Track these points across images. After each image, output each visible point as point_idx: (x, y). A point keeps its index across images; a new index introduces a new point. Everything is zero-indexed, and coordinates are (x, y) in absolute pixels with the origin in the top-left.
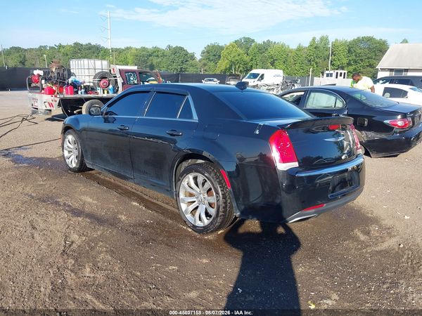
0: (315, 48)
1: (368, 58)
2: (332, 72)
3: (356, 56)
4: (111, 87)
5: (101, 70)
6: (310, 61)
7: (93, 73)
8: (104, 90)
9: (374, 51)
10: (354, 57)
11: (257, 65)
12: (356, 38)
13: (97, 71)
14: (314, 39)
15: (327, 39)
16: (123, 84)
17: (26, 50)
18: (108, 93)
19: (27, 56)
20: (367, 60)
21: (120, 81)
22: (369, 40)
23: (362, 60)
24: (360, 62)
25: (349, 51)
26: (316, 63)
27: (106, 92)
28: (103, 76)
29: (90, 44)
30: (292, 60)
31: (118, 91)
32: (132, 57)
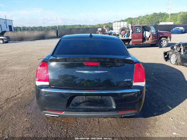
4: (126, 34)
5: (123, 27)
7: (119, 28)
8: (122, 36)
13: (121, 27)
16: (132, 33)
17: (133, 19)
18: (124, 37)
19: (133, 21)
21: (131, 31)
27: (123, 36)
28: (123, 29)
29: (161, 13)
31: (129, 36)
32: (180, 17)
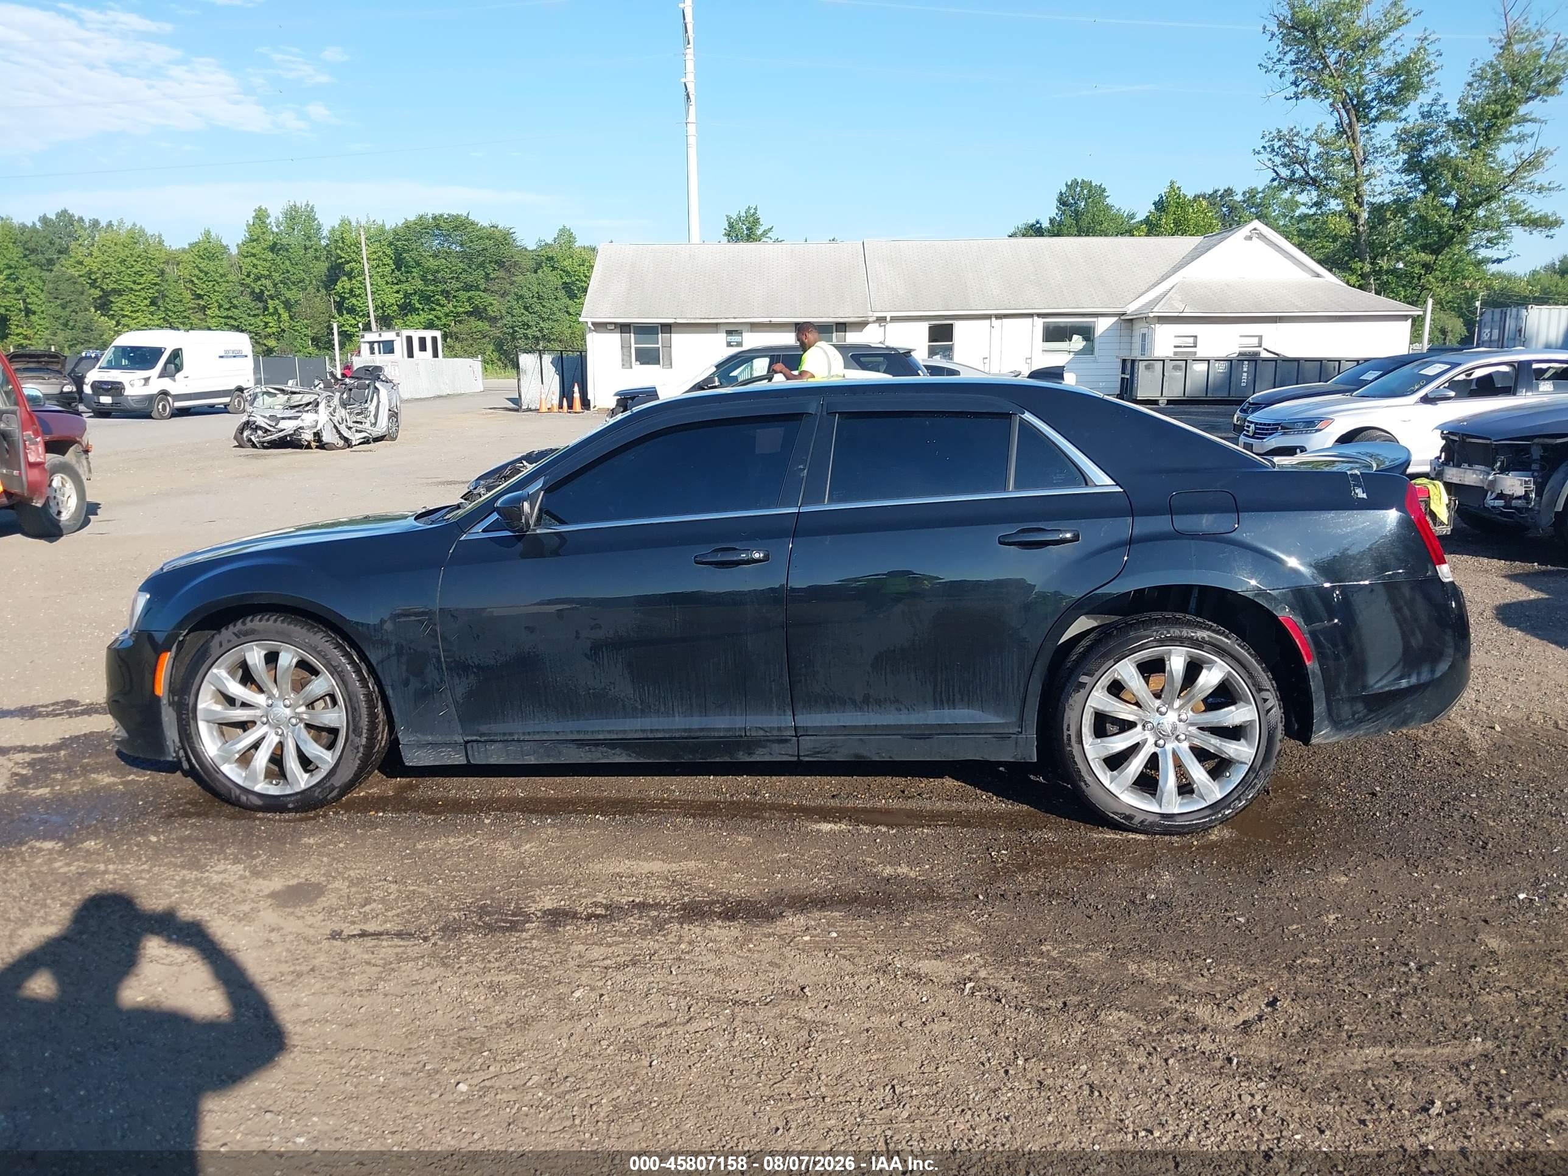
0: (273, 248)
1: (468, 288)
2: (388, 336)
3: (424, 279)
6: (259, 297)
9: (482, 265)
10: (419, 284)
11: (28, 312)
12: (412, 218)
14: (261, 216)
15: (310, 216)
20: (463, 295)
22: (456, 228)
23: (446, 293)
24: (443, 301)
25: (399, 263)
26: (287, 305)
30: (188, 295)
